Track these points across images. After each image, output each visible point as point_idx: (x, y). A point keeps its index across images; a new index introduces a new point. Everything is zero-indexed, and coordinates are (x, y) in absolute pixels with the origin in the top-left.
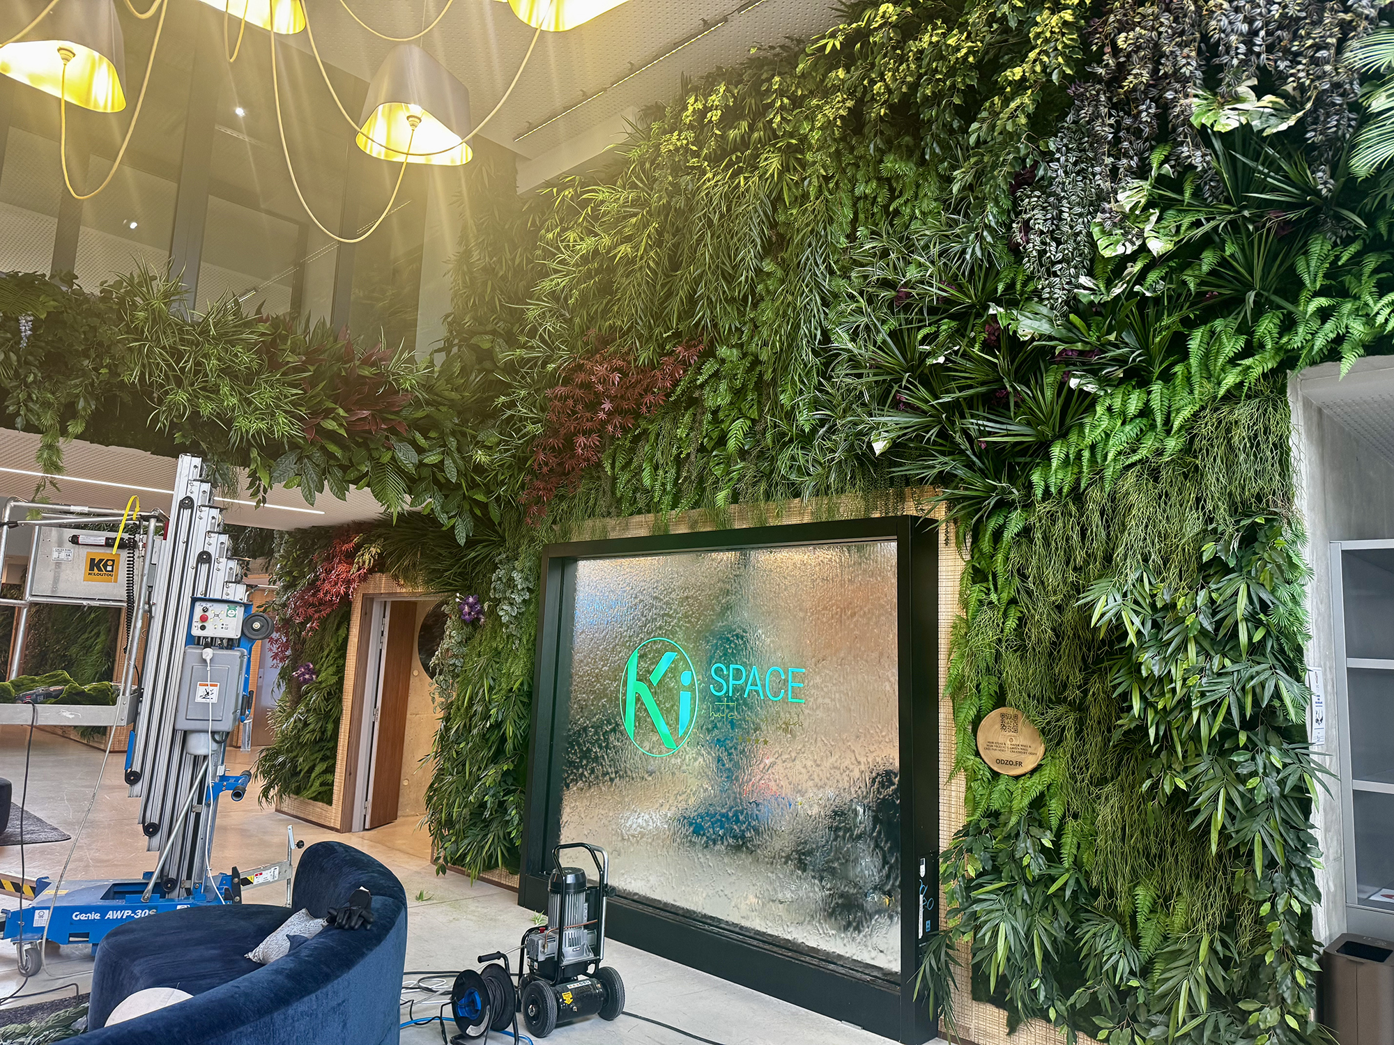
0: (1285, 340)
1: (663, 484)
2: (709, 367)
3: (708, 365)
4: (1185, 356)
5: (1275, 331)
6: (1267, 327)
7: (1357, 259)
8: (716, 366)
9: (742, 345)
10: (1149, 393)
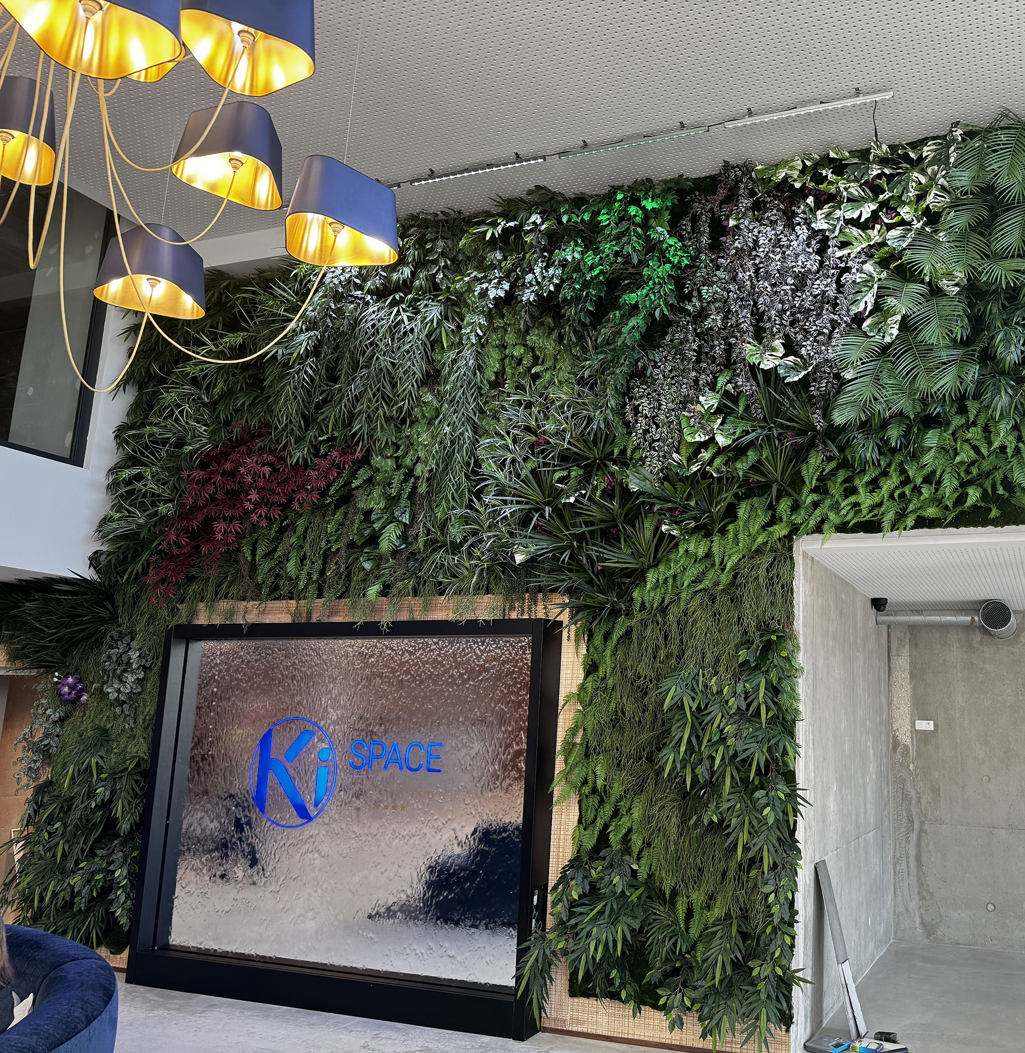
0: (793, 517)
1: (309, 574)
2: (363, 474)
3: (361, 471)
4: (735, 518)
5: (789, 510)
6: (784, 506)
7: (834, 472)
8: (370, 473)
9: (397, 458)
10: (712, 542)
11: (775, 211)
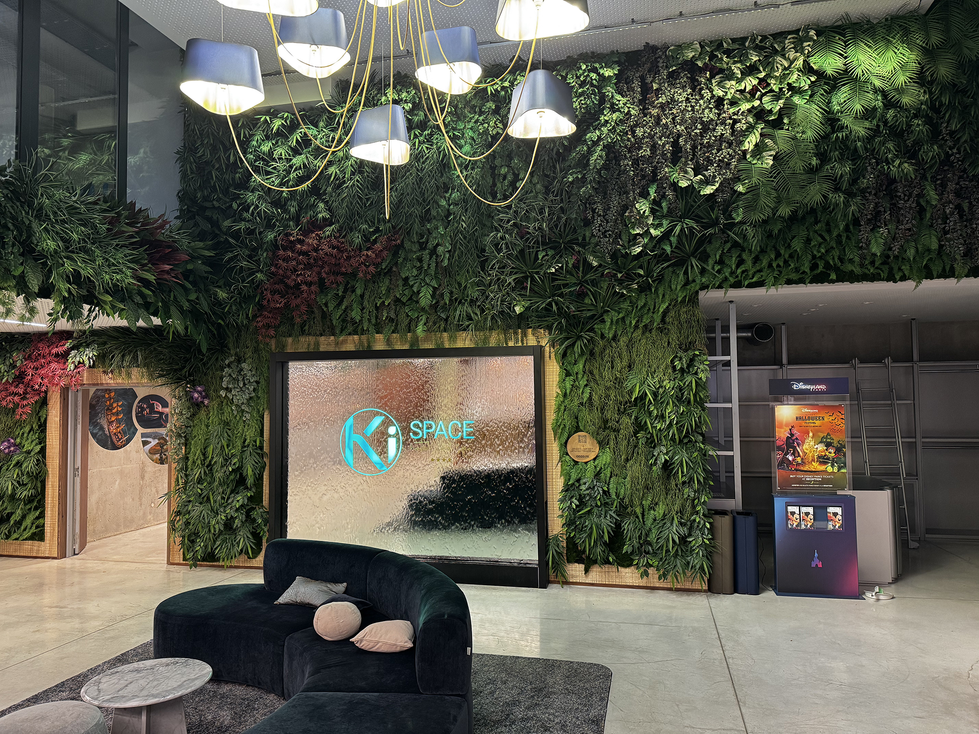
11: (685, 79)
